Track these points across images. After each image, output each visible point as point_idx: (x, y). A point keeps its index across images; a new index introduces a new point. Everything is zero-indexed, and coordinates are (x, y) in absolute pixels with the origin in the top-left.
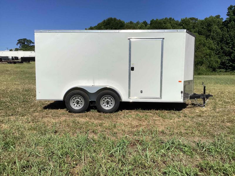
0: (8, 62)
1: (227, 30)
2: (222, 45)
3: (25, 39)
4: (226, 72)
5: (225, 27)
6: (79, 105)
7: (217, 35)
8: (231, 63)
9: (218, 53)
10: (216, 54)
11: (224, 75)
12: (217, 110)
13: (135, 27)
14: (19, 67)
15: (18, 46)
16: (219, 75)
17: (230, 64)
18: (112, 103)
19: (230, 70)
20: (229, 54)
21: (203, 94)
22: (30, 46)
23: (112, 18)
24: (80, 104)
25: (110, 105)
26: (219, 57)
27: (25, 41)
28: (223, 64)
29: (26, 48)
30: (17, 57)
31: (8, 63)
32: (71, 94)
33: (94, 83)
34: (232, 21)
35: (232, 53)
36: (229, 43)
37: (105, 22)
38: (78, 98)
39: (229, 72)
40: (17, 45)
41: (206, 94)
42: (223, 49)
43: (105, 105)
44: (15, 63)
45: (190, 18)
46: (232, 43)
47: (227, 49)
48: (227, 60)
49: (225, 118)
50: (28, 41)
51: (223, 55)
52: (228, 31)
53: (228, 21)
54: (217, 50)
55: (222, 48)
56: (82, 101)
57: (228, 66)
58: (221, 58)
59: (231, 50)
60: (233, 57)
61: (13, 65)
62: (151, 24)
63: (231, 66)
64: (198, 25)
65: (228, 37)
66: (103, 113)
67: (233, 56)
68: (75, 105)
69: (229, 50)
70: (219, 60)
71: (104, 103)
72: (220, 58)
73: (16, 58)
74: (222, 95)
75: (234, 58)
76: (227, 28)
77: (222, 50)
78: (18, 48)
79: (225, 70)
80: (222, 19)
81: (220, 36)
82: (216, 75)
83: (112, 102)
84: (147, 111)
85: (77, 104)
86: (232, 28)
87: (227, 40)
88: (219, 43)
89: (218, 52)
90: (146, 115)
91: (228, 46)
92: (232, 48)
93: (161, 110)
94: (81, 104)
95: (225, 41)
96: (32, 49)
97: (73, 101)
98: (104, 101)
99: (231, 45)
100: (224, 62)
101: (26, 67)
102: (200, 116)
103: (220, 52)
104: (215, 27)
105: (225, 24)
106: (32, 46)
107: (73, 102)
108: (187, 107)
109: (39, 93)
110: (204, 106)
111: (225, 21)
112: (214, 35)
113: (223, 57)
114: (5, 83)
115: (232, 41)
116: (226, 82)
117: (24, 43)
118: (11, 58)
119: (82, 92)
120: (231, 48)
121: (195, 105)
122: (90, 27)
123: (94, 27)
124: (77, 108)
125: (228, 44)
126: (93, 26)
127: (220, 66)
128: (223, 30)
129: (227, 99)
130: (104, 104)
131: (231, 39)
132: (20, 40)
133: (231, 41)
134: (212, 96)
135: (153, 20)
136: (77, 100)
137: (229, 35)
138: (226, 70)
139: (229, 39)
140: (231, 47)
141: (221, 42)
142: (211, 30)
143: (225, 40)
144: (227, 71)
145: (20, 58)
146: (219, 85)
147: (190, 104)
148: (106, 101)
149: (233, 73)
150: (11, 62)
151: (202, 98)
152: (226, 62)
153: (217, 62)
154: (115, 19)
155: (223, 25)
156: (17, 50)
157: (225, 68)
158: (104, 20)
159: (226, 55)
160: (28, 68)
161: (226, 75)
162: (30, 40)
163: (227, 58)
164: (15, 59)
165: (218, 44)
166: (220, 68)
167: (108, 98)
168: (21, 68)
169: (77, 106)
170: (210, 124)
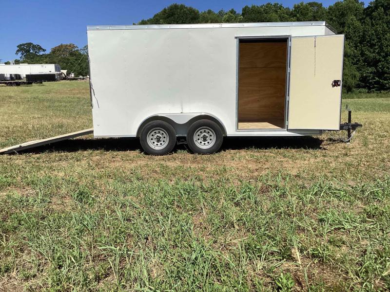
0: (6, 83)
1: (372, 23)
2: (363, 48)
3: (30, 44)
4: (368, 92)
5: (368, 18)
6: (160, 143)
7: (355, 32)
8: (377, 79)
9: (357, 61)
10: (352, 63)
11: (366, 97)
12: (371, 147)
13: (217, 20)
14: (27, 91)
15: (19, 57)
16: (359, 98)
17: (375, 79)
18: (211, 140)
19: (376, 90)
20: (374, 63)
21: (347, 124)
22: (38, 56)
23: (178, 4)
24: (162, 142)
25: (208, 143)
26: (357, 68)
27: (30, 48)
28: (364, 79)
29: (32, 58)
30: (19, 75)
31: (7, 85)
32: (148, 127)
33: (182, 109)
34: (380, 7)
35: (379, 61)
36: (375, 45)
37: (167, 12)
38: (159, 132)
39: (374, 92)
40: (17, 54)
41: (353, 122)
42: (365, 54)
43: (201, 142)
44: (18, 84)
45: (309, 4)
46: (379, 44)
47: (372, 55)
48: (370, 73)
49: (385, 156)
50: (34, 47)
51: (364, 65)
52: (373, 25)
53: (371, 7)
54: (355, 57)
55: (363, 54)
56: (164, 137)
57: (372, 82)
58: (361, 70)
59: (378, 57)
60: (380, 68)
61: (15, 88)
62: (243, 14)
63: (377, 83)
64: (323, 14)
65: (373, 34)
66: (199, 154)
67: (380, 66)
68: (154, 143)
69: (374, 56)
70: (358, 74)
71: (199, 139)
72: (359, 69)
73: (18, 77)
74: (372, 126)
75: (382, 69)
76: (371, 19)
77: (362, 56)
78: (19, 59)
79: (367, 91)
80: (363, 4)
81: (359, 33)
82: (353, 98)
83: (212, 138)
84: (265, 151)
85: (158, 142)
86: (379, 20)
87: (371, 39)
88: (358, 44)
89: (355, 60)
90: (265, 156)
91: (372, 50)
92: (379, 53)
93: (286, 148)
94: (164, 141)
95: (368, 42)
96: (42, 60)
97: (151, 137)
98: (199, 135)
99: (377, 48)
100: (366, 77)
101: (39, 92)
102: (347, 154)
103: (359, 60)
104: (351, 18)
105: (367, 12)
106: (42, 55)
107: (152, 139)
108: (323, 144)
109: (98, 125)
110: (349, 141)
111: (369, 8)
112: (349, 32)
113: (364, 68)
114: (16, 116)
115: (380, 42)
116: (373, 108)
117: (29, 51)
118: (8, 76)
119: (165, 123)
120: (377, 53)
121: (334, 141)
122: (141, 21)
123: (148, 20)
124: (157, 148)
125: (372, 46)
126: (146, 19)
127: (359, 84)
128: (364, 22)
129: (382, 132)
130: (199, 141)
131: (378, 38)
132: (21, 45)
133: (377, 42)
134: (361, 126)
135: (247, 7)
136: (158, 136)
137: (375, 32)
138: (369, 90)
139: (374, 37)
140: (377, 51)
141: (361, 43)
142: (345, 23)
143: (369, 40)
144: (371, 92)
145: (25, 76)
146: (362, 112)
147: (327, 140)
148: (202, 136)
149: (380, 94)
150: (11, 83)
151: (346, 129)
152: (370, 76)
153: (355, 77)
154: (182, 7)
155: (364, 13)
156: (17, 62)
157: (367, 86)
158: (165, 9)
159: (369, 65)
160: (42, 93)
161: (370, 97)
162: (38, 45)
163: (370, 70)
164: (15, 78)
165: (356, 47)
166: (358, 86)
167: (205, 131)
168: (29, 93)
169: (157, 145)
170: (365, 165)
